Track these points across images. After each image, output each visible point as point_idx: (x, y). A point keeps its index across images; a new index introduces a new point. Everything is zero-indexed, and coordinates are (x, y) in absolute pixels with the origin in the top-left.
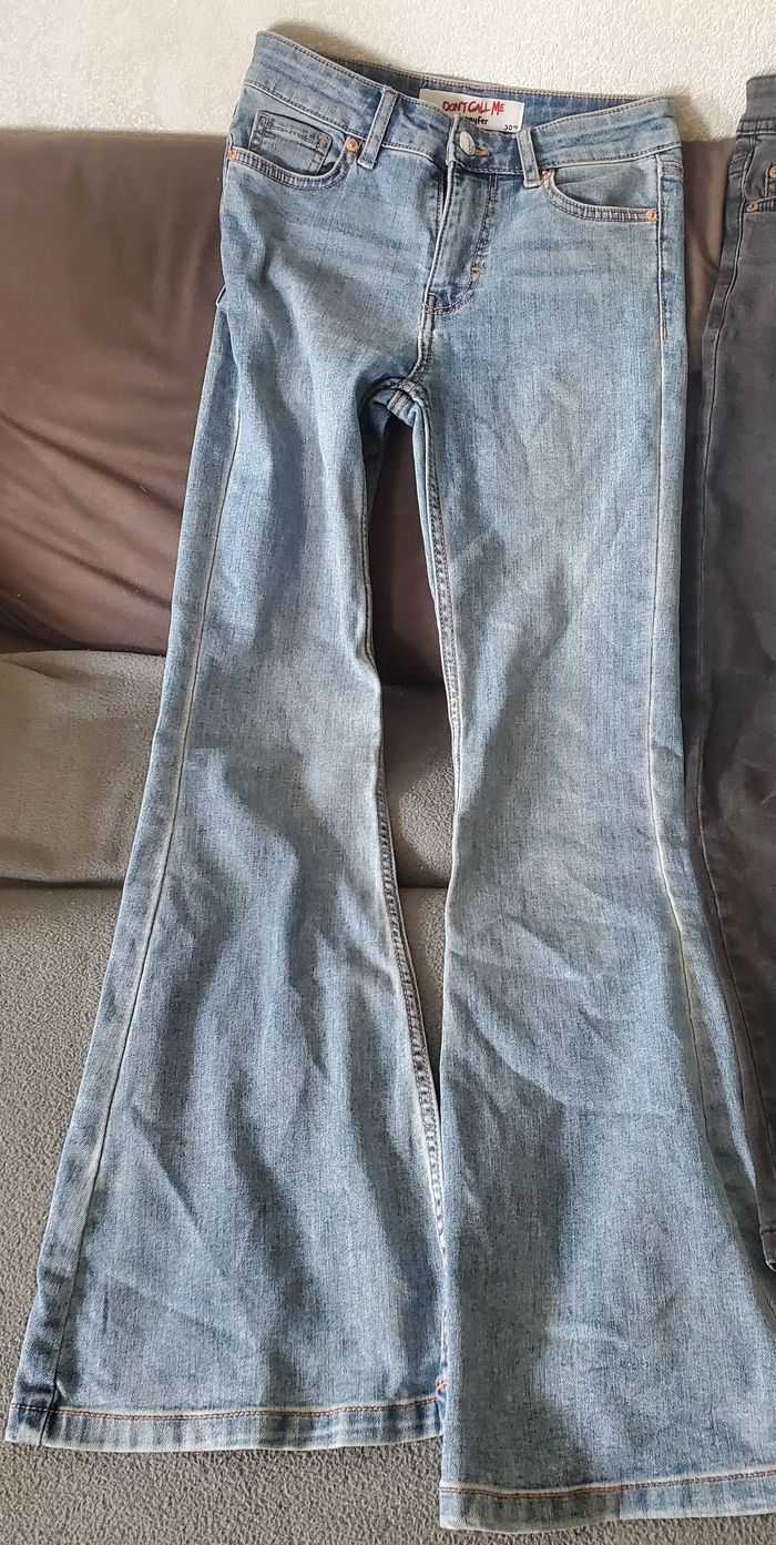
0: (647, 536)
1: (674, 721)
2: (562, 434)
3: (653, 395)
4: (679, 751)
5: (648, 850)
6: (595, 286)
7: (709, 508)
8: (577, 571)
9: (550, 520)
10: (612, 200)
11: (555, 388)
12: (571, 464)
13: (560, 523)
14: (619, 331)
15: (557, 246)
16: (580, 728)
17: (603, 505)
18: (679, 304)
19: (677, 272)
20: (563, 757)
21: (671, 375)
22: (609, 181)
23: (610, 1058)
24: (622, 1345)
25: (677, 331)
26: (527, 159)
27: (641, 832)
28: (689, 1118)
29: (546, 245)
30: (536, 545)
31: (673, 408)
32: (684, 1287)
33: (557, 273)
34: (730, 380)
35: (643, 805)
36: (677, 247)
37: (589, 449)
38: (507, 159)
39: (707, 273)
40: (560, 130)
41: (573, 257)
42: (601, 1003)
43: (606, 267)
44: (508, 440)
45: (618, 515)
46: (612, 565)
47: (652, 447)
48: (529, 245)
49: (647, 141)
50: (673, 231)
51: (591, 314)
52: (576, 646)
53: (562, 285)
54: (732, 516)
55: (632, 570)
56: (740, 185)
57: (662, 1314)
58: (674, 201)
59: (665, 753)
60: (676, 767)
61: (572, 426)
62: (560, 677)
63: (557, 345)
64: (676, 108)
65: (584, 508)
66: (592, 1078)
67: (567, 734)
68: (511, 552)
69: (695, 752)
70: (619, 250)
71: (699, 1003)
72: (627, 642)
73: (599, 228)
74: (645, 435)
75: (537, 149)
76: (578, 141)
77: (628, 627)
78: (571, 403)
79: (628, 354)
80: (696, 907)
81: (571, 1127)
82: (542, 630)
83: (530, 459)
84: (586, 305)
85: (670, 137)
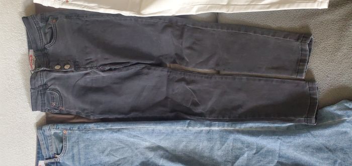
0: (140, 130)
1: (182, 122)
2: (117, 150)
3: (107, 131)
4: (188, 121)
5: (213, 131)
6: (82, 145)
7: (132, 115)
8: (147, 144)
9: (136, 151)
10: (61, 141)
11: (106, 153)
12: (123, 148)
13: (137, 149)
14: (92, 139)
15: (73, 154)
16: (184, 143)
17: (132, 140)
18: (85, 125)
19: (77, 126)
20: (191, 147)
21: (102, 127)
22: (57, 142)
23: (265, 149)
25: (92, 126)
26: (52, 161)
27: (209, 132)
29: (73, 157)
30: (142, 154)
31: (109, 126)
32: (323, 144)
33: (79, 154)
34: (101, 114)
35: (202, 131)
36: (72, 126)
37: (120, 144)
38: (52, 165)
39: (78, 119)
40: (45, 153)
41: (75, 151)
42: (252, 149)
43: (77, 143)
44: (119, 163)
45: (135, 136)
46: (146, 137)
47: (119, 130)
48: (73, 161)
49: (47, 133)
50: (68, 127)
51: (88, 146)
52: (164, 144)
53: (82, 153)
54: (133, 109)
55: (147, 133)
56: (56, 111)
57: (330, 150)
58: (61, 126)
59: (189, 125)
60: (192, 122)
61: (114, 148)
62: (172, 148)
63: (96, 153)
64: (40, 126)
65: (133, 144)
66: (271, 154)
67: (186, 146)
68: (144, 160)
69: (189, 117)
70: (73, 140)
71: (251, 128)
72: (164, 133)
73: (68, 145)
74: (116, 132)
75: (50, 158)
76: (48, 149)
77: (160, 133)
78: (109, 149)
79: (98, 136)
80: (226, 123)
81: (283, 160)
82: (162, 152)
83: (122, 157)
84: (87, 147)
85: (46, 128)
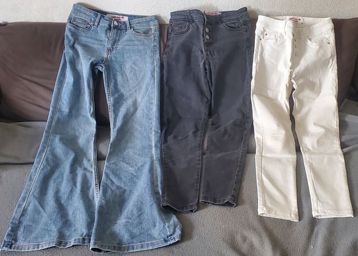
0: (153, 92)
1: (159, 126)
2: (135, 74)
3: (153, 67)
4: (160, 132)
5: (151, 149)
6: (141, 48)
7: (166, 88)
8: (139, 100)
9: (133, 90)
10: (144, 33)
11: (134, 66)
12: (137, 80)
13: (135, 91)
14: (146, 56)
15: (133, 41)
16: (139, 129)
17: (144, 87)
18: (158, 51)
19: (158, 46)
20: (135, 134)
21: (157, 63)
22: (144, 30)
23: (137, 181)
24: (131, 221)
25: (158, 56)
26: (128, 26)
27: (150, 146)
28: (149, 185)
29: (131, 40)
30: (130, 95)
31: (157, 69)
32: (144, 212)
33: (133, 45)
34: (169, 64)
35: (151, 141)
36: (158, 41)
37: (141, 77)
38: (124, 26)
39: (164, 46)
40: (134, 21)
41: (136, 42)
42: (136, 172)
43: (143, 44)
44: (124, 76)
45: (147, 89)
46: (146, 98)
47: (153, 76)
48: (128, 41)
49: (152, 23)
50: (157, 38)
51: (140, 53)
52: (139, 113)
53: (134, 47)
54: (171, 90)
55: (150, 99)
56: (170, 31)
57: (139, 216)
58: (157, 33)
59: (156, 132)
60: (159, 135)
61: (137, 73)
62: (135, 119)
63: (133, 58)
64: (157, 18)
65: (140, 88)
67: (137, 129)
68: (125, 96)
69: (163, 132)
70: (146, 41)
71: (156, 170)
72: (149, 112)
73: (142, 37)
74: (152, 74)
75: (130, 25)
76: (138, 23)
77: (149, 109)
78: (136, 68)
79: (148, 60)
80: (159, 156)
81: (127, 192)
82: (132, 110)
83: (129, 79)
84: (139, 51)
85: (156, 22)
